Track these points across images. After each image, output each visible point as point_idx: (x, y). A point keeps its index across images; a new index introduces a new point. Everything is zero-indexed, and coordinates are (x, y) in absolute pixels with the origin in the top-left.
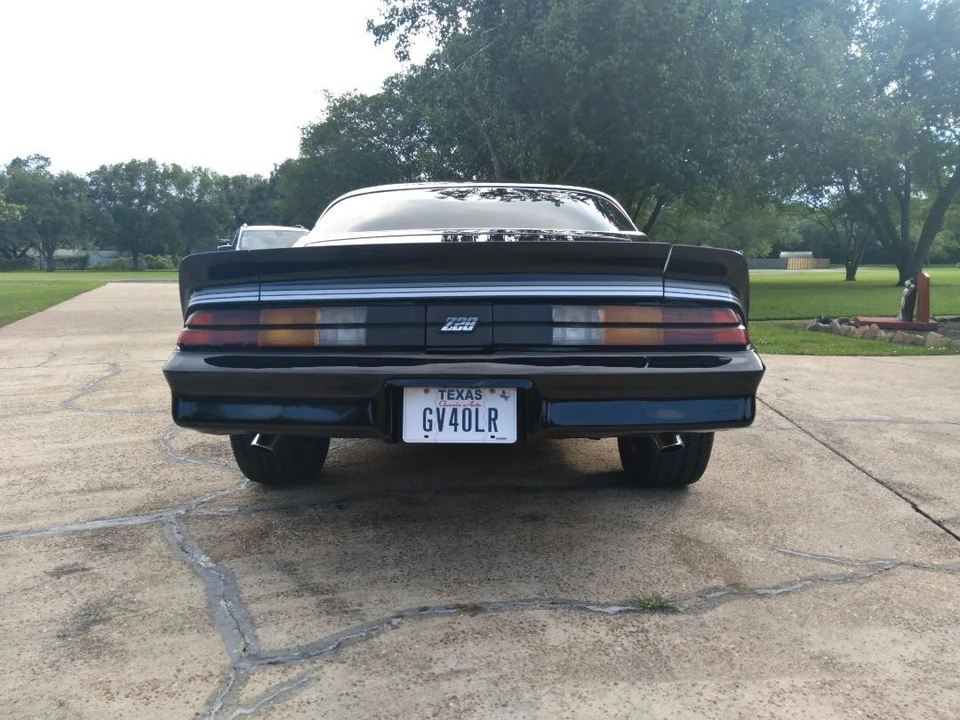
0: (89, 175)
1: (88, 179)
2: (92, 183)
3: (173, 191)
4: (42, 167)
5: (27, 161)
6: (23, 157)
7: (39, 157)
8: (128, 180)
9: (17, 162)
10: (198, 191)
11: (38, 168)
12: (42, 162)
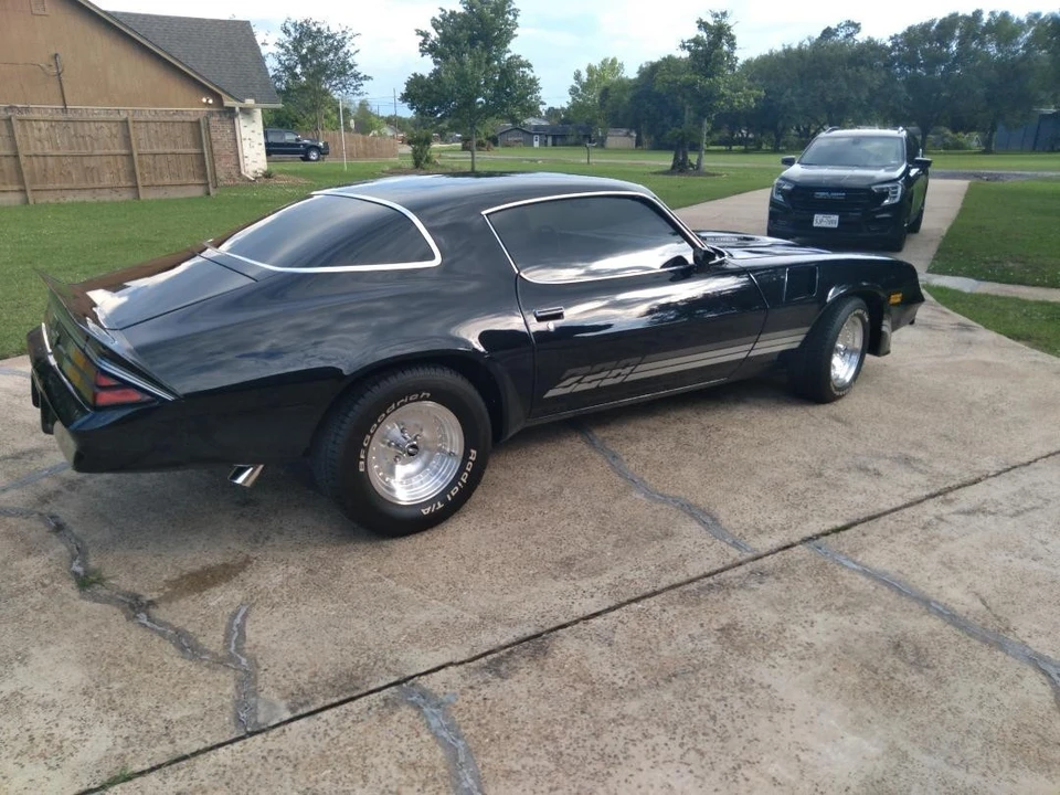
0: (891, 38)
1: (889, 44)
2: (893, 48)
3: (992, 49)
4: (851, 35)
5: (837, 30)
6: (834, 26)
7: (850, 24)
8: (938, 40)
9: (828, 33)
10: (1025, 47)
11: (847, 36)
12: (852, 29)
